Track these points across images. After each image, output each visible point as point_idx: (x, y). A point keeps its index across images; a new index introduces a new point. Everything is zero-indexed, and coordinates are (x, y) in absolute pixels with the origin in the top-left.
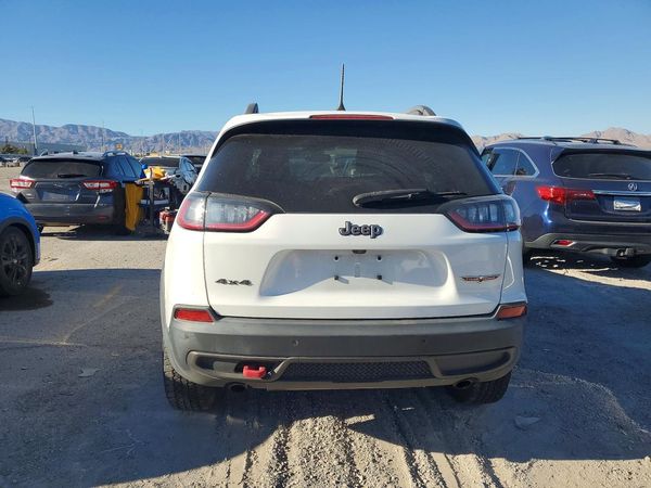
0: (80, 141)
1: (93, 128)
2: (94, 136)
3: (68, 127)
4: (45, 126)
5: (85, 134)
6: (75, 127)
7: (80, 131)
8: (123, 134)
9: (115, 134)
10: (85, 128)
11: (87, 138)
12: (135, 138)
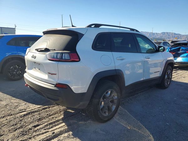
0: (165, 37)
1: (170, 33)
2: (170, 35)
3: (162, 33)
4: (156, 33)
5: (167, 35)
6: (164, 33)
7: (166, 34)
8: (179, 34)
9: (177, 34)
10: (167, 33)
11: (167, 36)
12: (183, 36)
